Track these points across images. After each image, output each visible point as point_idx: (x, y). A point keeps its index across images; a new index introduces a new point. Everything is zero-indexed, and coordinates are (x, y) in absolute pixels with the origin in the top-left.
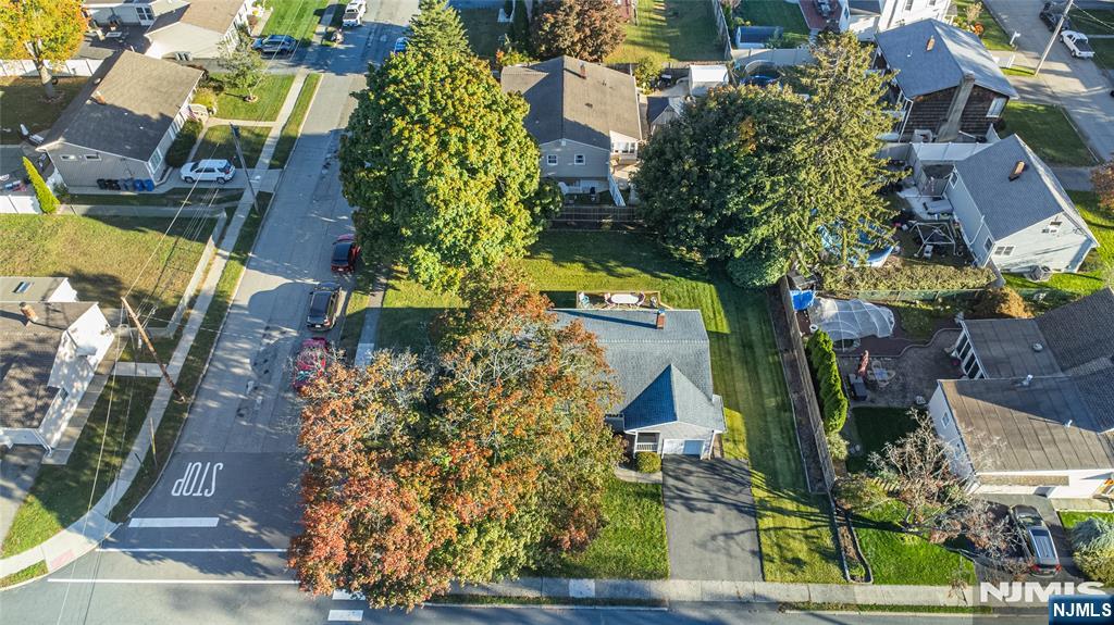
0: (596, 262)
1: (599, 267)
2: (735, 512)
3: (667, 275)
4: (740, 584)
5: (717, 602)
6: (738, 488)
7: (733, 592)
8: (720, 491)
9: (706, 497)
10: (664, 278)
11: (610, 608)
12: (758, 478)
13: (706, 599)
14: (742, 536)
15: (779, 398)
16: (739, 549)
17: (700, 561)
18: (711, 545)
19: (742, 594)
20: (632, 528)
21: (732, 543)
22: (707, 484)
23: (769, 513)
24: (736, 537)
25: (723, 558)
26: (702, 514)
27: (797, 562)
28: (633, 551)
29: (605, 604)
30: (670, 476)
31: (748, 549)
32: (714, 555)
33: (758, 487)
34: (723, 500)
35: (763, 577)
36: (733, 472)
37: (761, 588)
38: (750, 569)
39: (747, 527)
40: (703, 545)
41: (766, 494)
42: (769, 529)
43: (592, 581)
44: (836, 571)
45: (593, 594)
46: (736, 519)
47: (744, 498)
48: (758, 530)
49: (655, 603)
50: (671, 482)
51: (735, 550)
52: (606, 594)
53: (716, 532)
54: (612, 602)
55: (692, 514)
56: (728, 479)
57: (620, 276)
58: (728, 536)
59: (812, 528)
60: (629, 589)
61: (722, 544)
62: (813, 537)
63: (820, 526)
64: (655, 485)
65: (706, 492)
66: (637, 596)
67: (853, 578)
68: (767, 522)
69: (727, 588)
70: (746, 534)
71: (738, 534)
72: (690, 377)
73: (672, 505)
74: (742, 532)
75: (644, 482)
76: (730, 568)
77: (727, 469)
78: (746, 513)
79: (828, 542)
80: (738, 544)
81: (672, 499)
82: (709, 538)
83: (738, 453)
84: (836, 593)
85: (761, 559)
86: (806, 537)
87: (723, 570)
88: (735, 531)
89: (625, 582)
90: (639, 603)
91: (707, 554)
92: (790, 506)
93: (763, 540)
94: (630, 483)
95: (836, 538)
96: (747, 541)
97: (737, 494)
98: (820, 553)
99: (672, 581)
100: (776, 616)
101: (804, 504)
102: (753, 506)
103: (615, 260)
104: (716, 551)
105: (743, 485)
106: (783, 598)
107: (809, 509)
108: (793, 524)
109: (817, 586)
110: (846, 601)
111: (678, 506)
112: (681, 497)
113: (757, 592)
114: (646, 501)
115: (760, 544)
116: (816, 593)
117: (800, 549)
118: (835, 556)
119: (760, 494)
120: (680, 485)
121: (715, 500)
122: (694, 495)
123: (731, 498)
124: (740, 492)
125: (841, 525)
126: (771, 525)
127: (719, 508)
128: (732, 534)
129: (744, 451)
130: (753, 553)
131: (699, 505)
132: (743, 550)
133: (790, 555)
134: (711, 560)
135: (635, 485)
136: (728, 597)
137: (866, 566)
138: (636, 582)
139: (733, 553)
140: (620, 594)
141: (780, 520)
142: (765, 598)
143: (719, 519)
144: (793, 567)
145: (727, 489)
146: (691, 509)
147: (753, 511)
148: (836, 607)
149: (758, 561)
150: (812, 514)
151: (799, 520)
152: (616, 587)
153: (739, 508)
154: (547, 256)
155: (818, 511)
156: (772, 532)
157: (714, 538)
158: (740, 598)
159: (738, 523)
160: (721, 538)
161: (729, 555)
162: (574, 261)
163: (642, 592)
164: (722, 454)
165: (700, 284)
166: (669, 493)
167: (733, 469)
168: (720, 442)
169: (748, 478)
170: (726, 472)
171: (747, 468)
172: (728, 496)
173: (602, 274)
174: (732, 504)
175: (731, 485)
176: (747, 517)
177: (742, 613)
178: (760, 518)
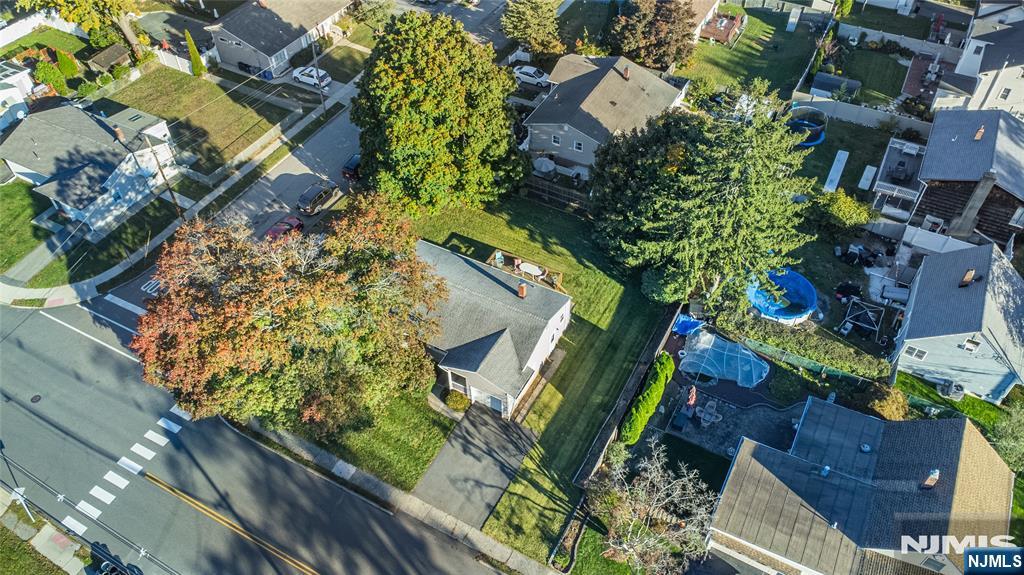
0: (541, 235)
1: (540, 239)
2: (498, 468)
3: (591, 265)
4: (460, 524)
5: (433, 528)
6: (514, 452)
7: (450, 527)
8: (498, 447)
9: (484, 447)
10: (586, 266)
11: (352, 493)
12: (537, 452)
13: (426, 522)
14: (489, 489)
15: (607, 398)
16: (479, 498)
17: (443, 492)
18: (459, 484)
19: (456, 532)
20: (411, 444)
21: (477, 491)
22: (492, 438)
23: (525, 482)
24: (484, 487)
25: (462, 498)
26: (471, 458)
27: (519, 530)
28: (399, 461)
29: (351, 489)
30: (469, 419)
31: (487, 501)
32: (457, 493)
33: (531, 458)
34: (495, 455)
35: (482, 527)
36: (520, 438)
37: (475, 535)
38: (476, 517)
39: (498, 484)
40: (453, 481)
41: (535, 467)
42: (516, 494)
43: (355, 468)
44: (545, 551)
45: (348, 477)
46: (495, 474)
47: (514, 462)
48: (505, 490)
49: (386, 505)
50: (466, 423)
51: (476, 496)
52: (357, 483)
53: (472, 477)
54: (356, 489)
55: (462, 454)
56: (512, 442)
57: (551, 252)
58: (478, 484)
59: (551, 509)
60: (376, 486)
61: (469, 487)
62: (547, 517)
63: (559, 512)
64: (453, 421)
65: (487, 444)
66: (377, 494)
67: (554, 563)
68: (518, 489)
69: (448, 521)
70: (494, 490)
71: (487, 486)
72: (516, 344)
73: (454, 442)
74: (492, 486)
75: (445, 414)
76: (461, 508)
77: (517, 434)
78: (506, 473)
79: (556, 527)
80: (481, 493)
81: (457, 436)
82: (462, 478)
83: (536, 425)
84: (531, 568)
85: (491, 513)
86: (541, 515)
87: (455, 507)
88: (487, 483)
89: (377, 480)
90: (376, 499)
91: (452, 489)
92: (547, 485)
93: (503, 500)
94: (434, 412)
95: (564, 527)
96: (490, 495)
97: (510, 456)
98: (542, 532)
99: (410, 496)
100: (470, 560)
101: (560, 489)
102: (515, 471)
103: (557, 238)
104: (460, 490)
105: (521, 452)
106: (485, 550)
107: (561, 495)
108: (537, 499)
109: (519, 555)
111: (457, 445)
112: (464, 438)
113: (469, 536)
114: (436, 430)
115: (499, 501)
116: (515, 560)
117: (529, 521)
118: (552, 540)
119: (531, 465)
120: (472, 429)
121: (490, 453)
122: (476, 442)
123: (503, 456)
124: (514, 456)
125: (576, 518)
126: (519, 492)
127: (487, 460)
128: (483, 484)
129: (543, 427)
130: (488, 506)
131: (474, 450)
132: (482, 499)
133: (516, 521)
134: (452, 495)
135: (438, 414)
136: (445, 529)
137: (572, 560)
138: (385, 484)
139: (473, 498)
140: (367, 487)
141: (533, 494)
142: (472, 544)
143: (483, 469)
144: (511, 531)
145: (505, 449)
146: (466, 450)
147: (513, 475)
149: (487, 513)
150: (561, 499)
151: (546, 498)
152: (368, 480)
153: (503, 467)
154: (506, 217)
155: (567, 499)
156: (515, 498)
157: (466, 480)
158: (452, 533)
159: (495, 477)
160: (472, 483)
161: (468, 499)
162: (524, 228)
163: (384, 492)
164: (522, 421)
165: (613, 281)
166: (457, 431)
167: (523, 436)
168: (528, 411)
169: (529, 448)
170: (515, 435)
171: (535, 440)
172: (502, 455)
173: (539, 245)
174: (500, 462)
175: (510, 447)
176: (505, 477)
177: (445, 545)
178: (514, 483)
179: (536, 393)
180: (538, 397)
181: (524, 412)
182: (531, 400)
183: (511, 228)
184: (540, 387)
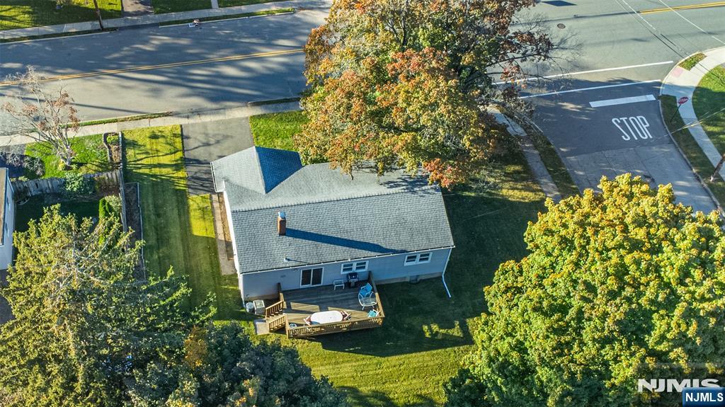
4: (200, 121)
5: (215, 110)
6: (198, 175)
7: (204, 116)
13: (223, 110)
14: (196, 145)
16: (198, 138)
17: (227, 127)
18: (220, 137)
19: (198, 116)
21: (204, 141)
23: (174, 163)
24: (201, 144)
25: (211, 131)
27: (155, 137)
28: (275, 125)
33: (181, 177)
35: (181, 126)
36: (202, 185)
37: (184, 121)
39: (191, 152)
42: (175, 153)
44: (127, 137)
46: (200, 155)
47: (193, 169)
48: (184, 151)
49: (256, 104)
52: (291, 104)
56: (206, 179)
58: (207, 144)
59: (141, 159)
60: (276, 109)
62: (143, 153)
66: (270, 106)
67: (116, 135)
68: (176, 157)
69: (207, 119)
70: (193, 147)
71: (199, 147)
74: (195, 148)
76: (206, 127)
77: (207, 187)
78: (192, 160)
79: (129, 152)
82: (222, 140)
83: (196, 200)
84: (129, 126)
85: (182, 135)
86: (147, 153)
88: (200, 148)
90: (268, 103)
92: (156, 171)
95: (124, 154)
96: (191, 143)
97: (199, 171)
98: (137, 145)
101: (144, 174)
102: (187, 165)
104: (214, 135)
105: (193, 177)
106: (170, 118)
107: (141, 171)
109: (144, 127)
110: (124, 123)
113: (187, 119)
115: (183, 142)
116: (144, 123)
117: (152, 145)
118: (128, 144)
119: (181, 174)
124: (196, 173)
126: (173, 155)
128: (203, 146)
129: (191, 202)
130: (188, 138)
132: (195, 138)
133: (161, 140)
134: (219, 129)
136: (207, 114)
137: (106, 142)
138: (271, 112)
139: (203, 135)
140: (281, 106)
141: (166, 160)
142: (181, 117)
143: (213, 153)
144: (160, 134)
147: (187, 161)
148: (132, 119)
149: (184, 134)
150: (138, 168)
152: (285, 108)
156: (173, 150)
157: (218, 142)
161: (207, 135)
163: (266, 108)
164: (211, 197)
167: (201, 188)
168: (213, 207)
169: (188, 183)
170: (208, 185)
171: (190, 191)
172: (205, 168)
173: (365, 390)
174: (203, 164)
175: (205, 176)
176: (192, 158)
177: (197, 108)
178: (181, 158)
179: (219, 225)
180: (214, 221)
181: (216, 205)
182: (218, 217)
183: (420, 396)
184: (220, 230)
